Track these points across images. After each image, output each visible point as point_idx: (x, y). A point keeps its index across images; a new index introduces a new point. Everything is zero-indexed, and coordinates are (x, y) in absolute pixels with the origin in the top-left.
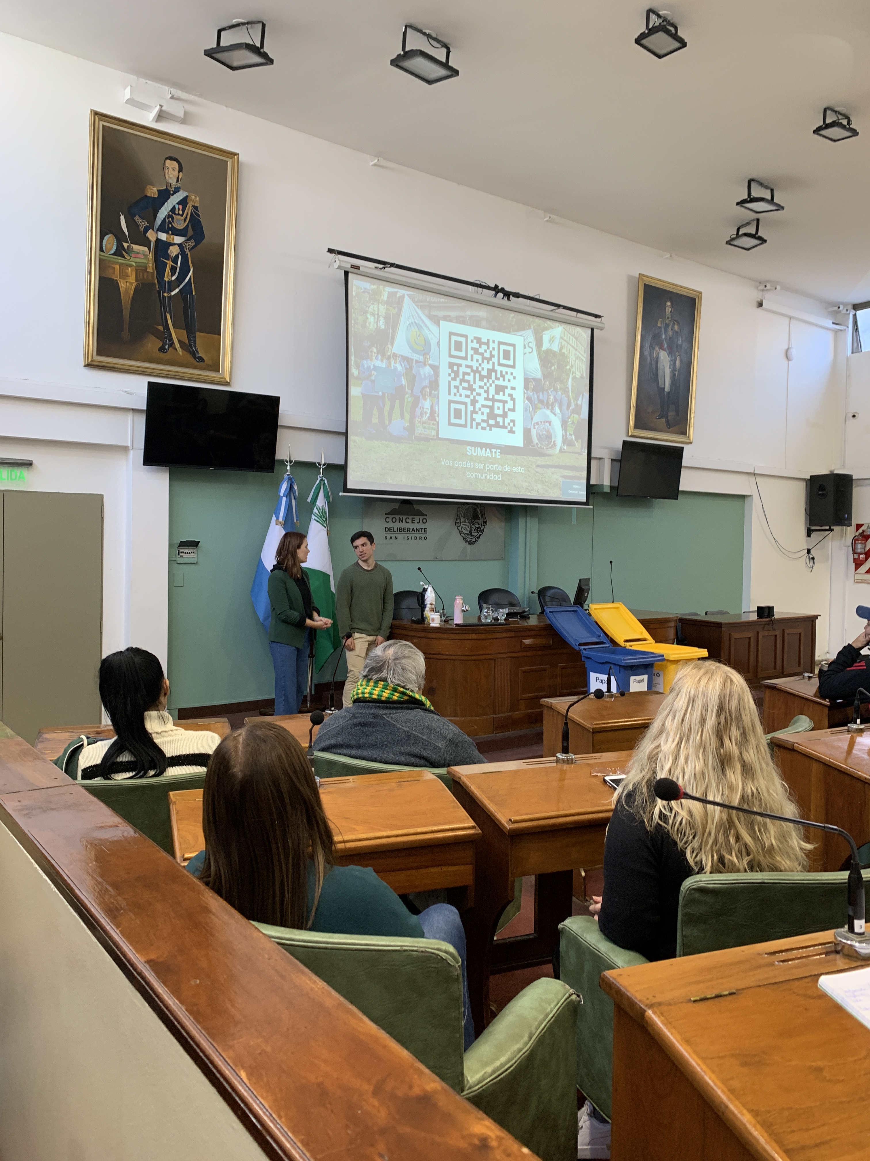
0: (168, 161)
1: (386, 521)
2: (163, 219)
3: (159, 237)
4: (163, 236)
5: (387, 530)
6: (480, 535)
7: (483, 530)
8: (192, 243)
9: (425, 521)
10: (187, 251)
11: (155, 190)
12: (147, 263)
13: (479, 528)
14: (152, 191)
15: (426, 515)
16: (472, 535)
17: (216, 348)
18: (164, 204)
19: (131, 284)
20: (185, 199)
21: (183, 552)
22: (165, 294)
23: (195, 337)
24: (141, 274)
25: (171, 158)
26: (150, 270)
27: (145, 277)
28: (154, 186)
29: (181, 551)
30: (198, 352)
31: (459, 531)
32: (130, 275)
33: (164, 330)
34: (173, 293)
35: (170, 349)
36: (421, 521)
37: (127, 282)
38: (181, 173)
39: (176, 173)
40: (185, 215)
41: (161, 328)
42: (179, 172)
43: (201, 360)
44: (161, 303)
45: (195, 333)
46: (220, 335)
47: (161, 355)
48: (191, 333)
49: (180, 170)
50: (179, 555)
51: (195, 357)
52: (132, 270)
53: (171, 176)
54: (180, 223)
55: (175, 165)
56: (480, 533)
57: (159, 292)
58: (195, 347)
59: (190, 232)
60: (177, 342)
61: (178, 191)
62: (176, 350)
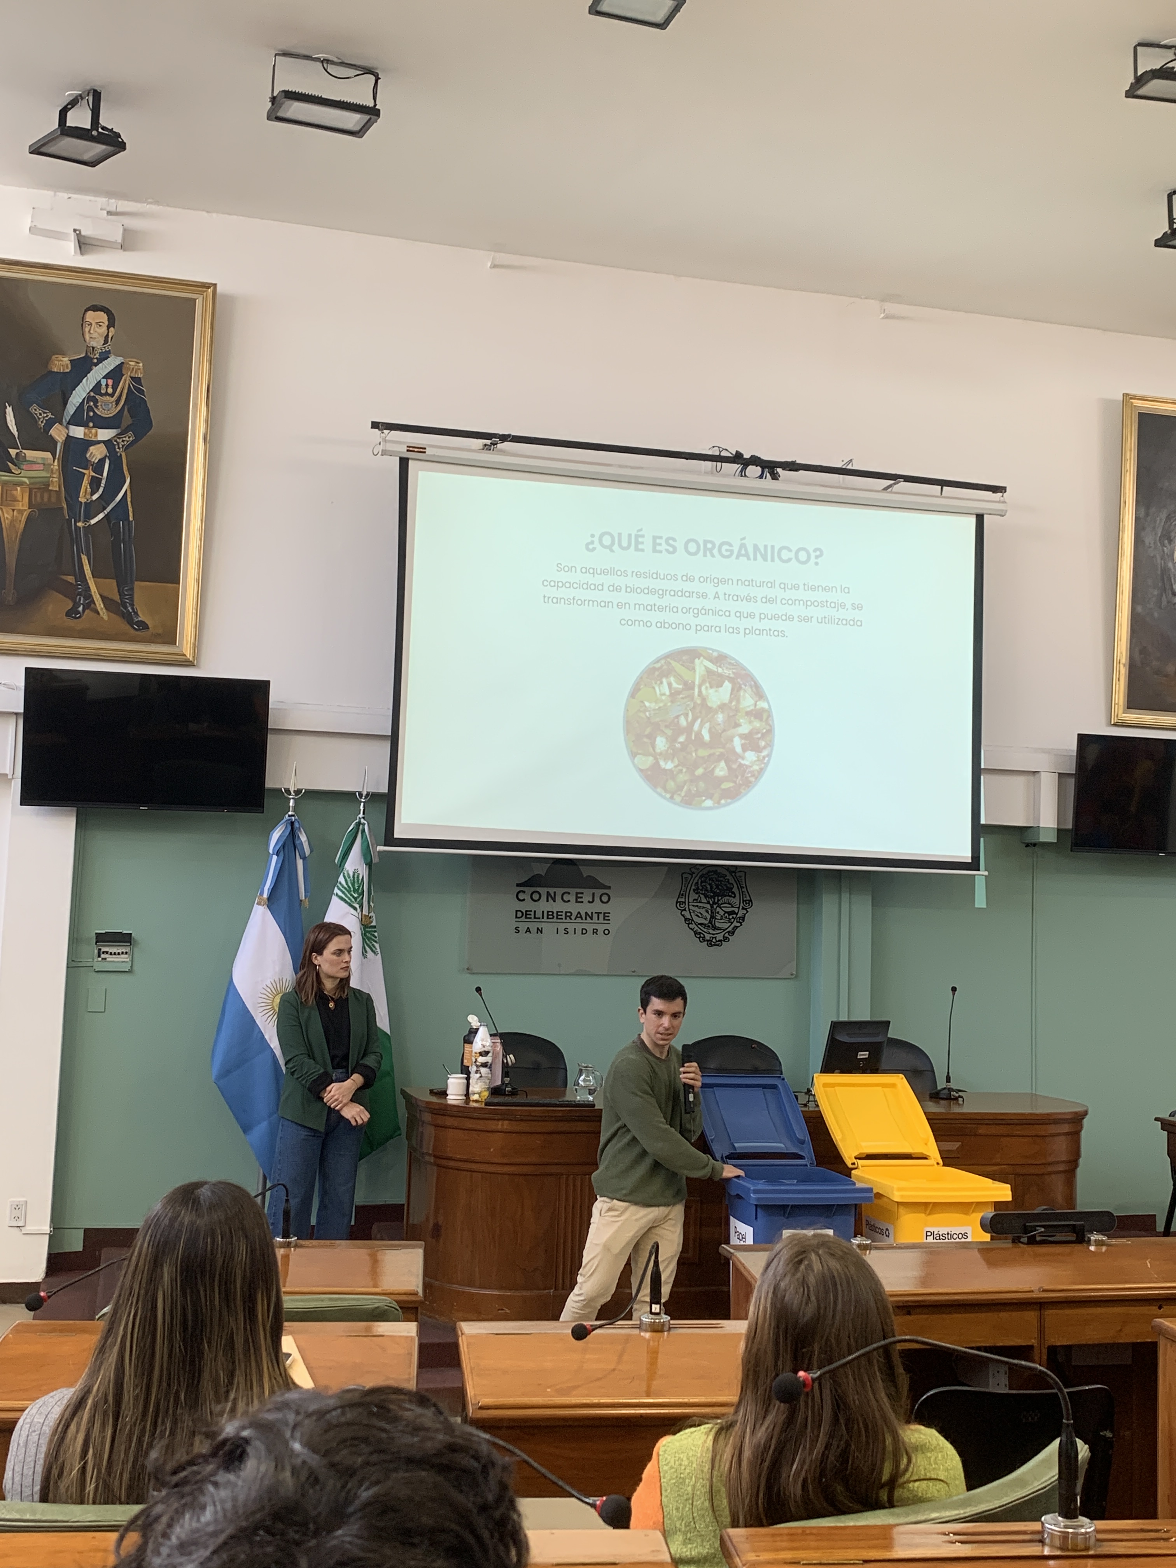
0: (90, 313)
1: (518, 898)
2: (78, 404)
3: (71, 434)
4: (78, 432)
5: (519, 914)
6: (737, 927)
7: (743, 918)
8: (129, 438)
9: (605, 899)
10: (120, 451)
11: (66, 360)
12: (50, 477)
13: (733, 913)
14: (61, 364)
15: (609, 888)
16: (715, 928)
17: (172, 605)
18: (81, 381)
19: (21, 512)
20: (120, 367)
21: (107, 953)
22: (80, 524)
23: (132, 589)
24: (39, 495)
25: (95, 308)
26: (54, 487)
27: (46, 499)
28: (63, 354)
29: (104, 949)
30: (136, 614)
31: (686, 919)
32: (20, 498)
33: (76, 581)
34: (93, 522)
35: (87, 611)
36: (597, 899)
37: (13, 510)
38: (112, 329)
39: (104, 329)
40: (117, 394)
41: (71, 579)
42: (108, 327)
43: (143, 626)
44: (72, 539)
45: (132, 583)
46: (179, 584)
47: (70, 623)
48: (124, 583)
49: (111, 324)
50: (99, 956)
51: (131, 623)
52: (22, 492)
53: (95, 335)
54: (107, 408)
55: (103, 317)
56: (735, 924)
57: (69, 521)
58: (132, 605)
59: (127, 420)
60: (100, 599)
61: (106, 358)
62: (98, 613)
